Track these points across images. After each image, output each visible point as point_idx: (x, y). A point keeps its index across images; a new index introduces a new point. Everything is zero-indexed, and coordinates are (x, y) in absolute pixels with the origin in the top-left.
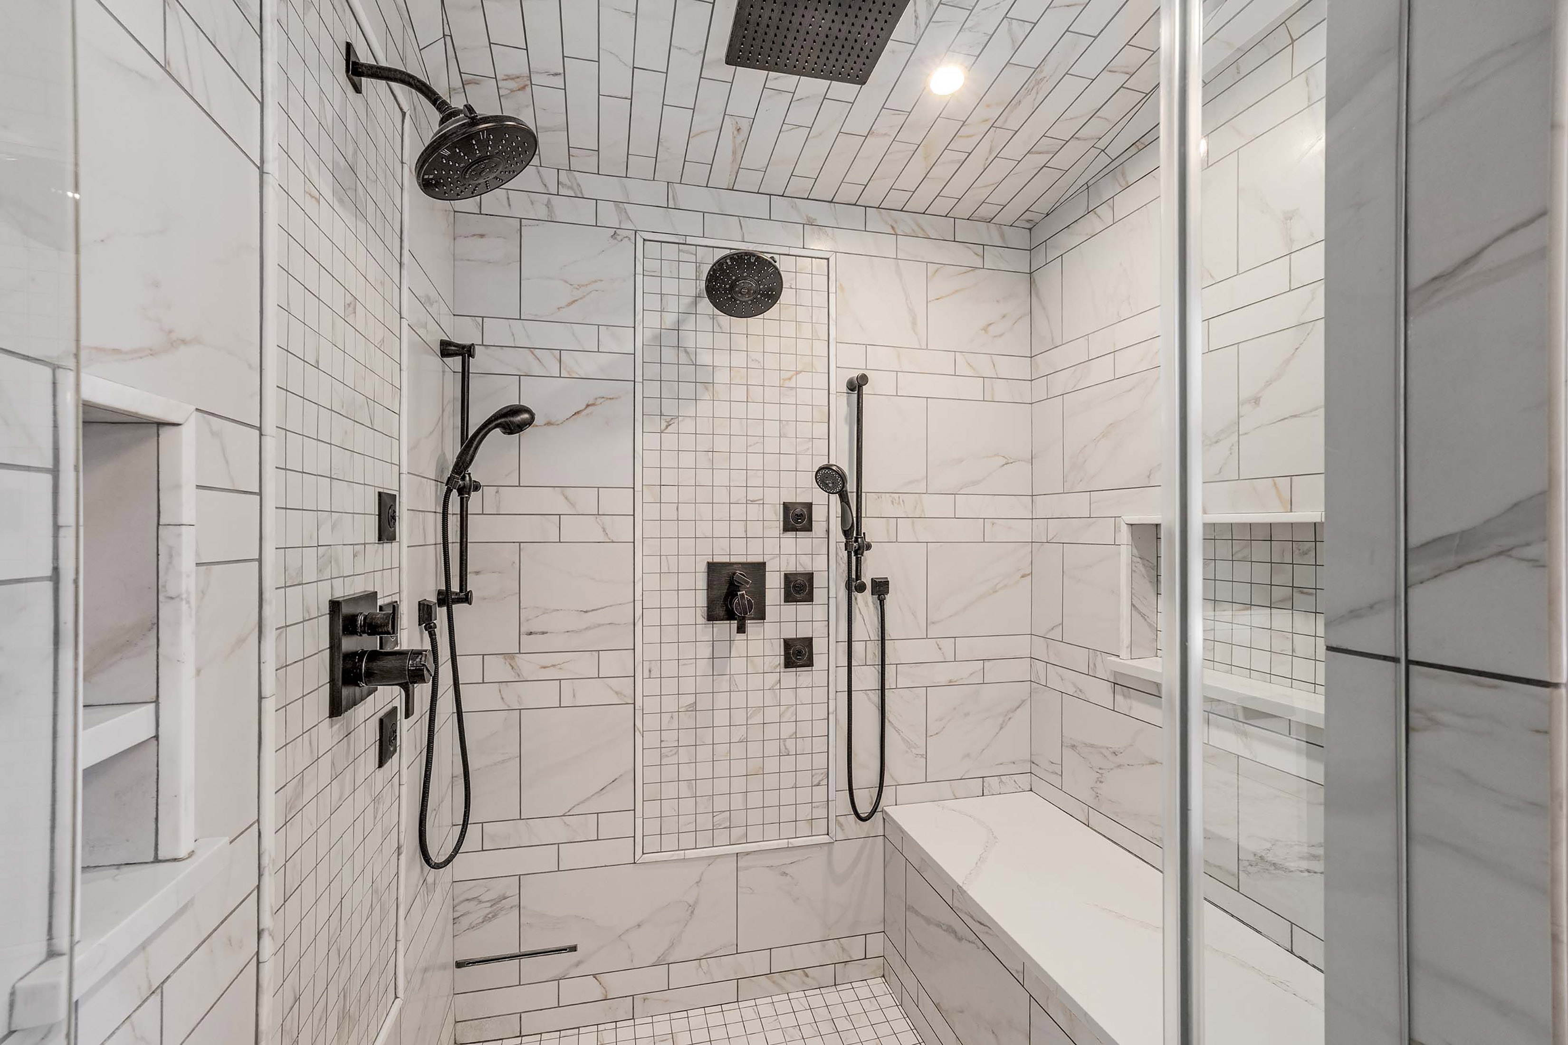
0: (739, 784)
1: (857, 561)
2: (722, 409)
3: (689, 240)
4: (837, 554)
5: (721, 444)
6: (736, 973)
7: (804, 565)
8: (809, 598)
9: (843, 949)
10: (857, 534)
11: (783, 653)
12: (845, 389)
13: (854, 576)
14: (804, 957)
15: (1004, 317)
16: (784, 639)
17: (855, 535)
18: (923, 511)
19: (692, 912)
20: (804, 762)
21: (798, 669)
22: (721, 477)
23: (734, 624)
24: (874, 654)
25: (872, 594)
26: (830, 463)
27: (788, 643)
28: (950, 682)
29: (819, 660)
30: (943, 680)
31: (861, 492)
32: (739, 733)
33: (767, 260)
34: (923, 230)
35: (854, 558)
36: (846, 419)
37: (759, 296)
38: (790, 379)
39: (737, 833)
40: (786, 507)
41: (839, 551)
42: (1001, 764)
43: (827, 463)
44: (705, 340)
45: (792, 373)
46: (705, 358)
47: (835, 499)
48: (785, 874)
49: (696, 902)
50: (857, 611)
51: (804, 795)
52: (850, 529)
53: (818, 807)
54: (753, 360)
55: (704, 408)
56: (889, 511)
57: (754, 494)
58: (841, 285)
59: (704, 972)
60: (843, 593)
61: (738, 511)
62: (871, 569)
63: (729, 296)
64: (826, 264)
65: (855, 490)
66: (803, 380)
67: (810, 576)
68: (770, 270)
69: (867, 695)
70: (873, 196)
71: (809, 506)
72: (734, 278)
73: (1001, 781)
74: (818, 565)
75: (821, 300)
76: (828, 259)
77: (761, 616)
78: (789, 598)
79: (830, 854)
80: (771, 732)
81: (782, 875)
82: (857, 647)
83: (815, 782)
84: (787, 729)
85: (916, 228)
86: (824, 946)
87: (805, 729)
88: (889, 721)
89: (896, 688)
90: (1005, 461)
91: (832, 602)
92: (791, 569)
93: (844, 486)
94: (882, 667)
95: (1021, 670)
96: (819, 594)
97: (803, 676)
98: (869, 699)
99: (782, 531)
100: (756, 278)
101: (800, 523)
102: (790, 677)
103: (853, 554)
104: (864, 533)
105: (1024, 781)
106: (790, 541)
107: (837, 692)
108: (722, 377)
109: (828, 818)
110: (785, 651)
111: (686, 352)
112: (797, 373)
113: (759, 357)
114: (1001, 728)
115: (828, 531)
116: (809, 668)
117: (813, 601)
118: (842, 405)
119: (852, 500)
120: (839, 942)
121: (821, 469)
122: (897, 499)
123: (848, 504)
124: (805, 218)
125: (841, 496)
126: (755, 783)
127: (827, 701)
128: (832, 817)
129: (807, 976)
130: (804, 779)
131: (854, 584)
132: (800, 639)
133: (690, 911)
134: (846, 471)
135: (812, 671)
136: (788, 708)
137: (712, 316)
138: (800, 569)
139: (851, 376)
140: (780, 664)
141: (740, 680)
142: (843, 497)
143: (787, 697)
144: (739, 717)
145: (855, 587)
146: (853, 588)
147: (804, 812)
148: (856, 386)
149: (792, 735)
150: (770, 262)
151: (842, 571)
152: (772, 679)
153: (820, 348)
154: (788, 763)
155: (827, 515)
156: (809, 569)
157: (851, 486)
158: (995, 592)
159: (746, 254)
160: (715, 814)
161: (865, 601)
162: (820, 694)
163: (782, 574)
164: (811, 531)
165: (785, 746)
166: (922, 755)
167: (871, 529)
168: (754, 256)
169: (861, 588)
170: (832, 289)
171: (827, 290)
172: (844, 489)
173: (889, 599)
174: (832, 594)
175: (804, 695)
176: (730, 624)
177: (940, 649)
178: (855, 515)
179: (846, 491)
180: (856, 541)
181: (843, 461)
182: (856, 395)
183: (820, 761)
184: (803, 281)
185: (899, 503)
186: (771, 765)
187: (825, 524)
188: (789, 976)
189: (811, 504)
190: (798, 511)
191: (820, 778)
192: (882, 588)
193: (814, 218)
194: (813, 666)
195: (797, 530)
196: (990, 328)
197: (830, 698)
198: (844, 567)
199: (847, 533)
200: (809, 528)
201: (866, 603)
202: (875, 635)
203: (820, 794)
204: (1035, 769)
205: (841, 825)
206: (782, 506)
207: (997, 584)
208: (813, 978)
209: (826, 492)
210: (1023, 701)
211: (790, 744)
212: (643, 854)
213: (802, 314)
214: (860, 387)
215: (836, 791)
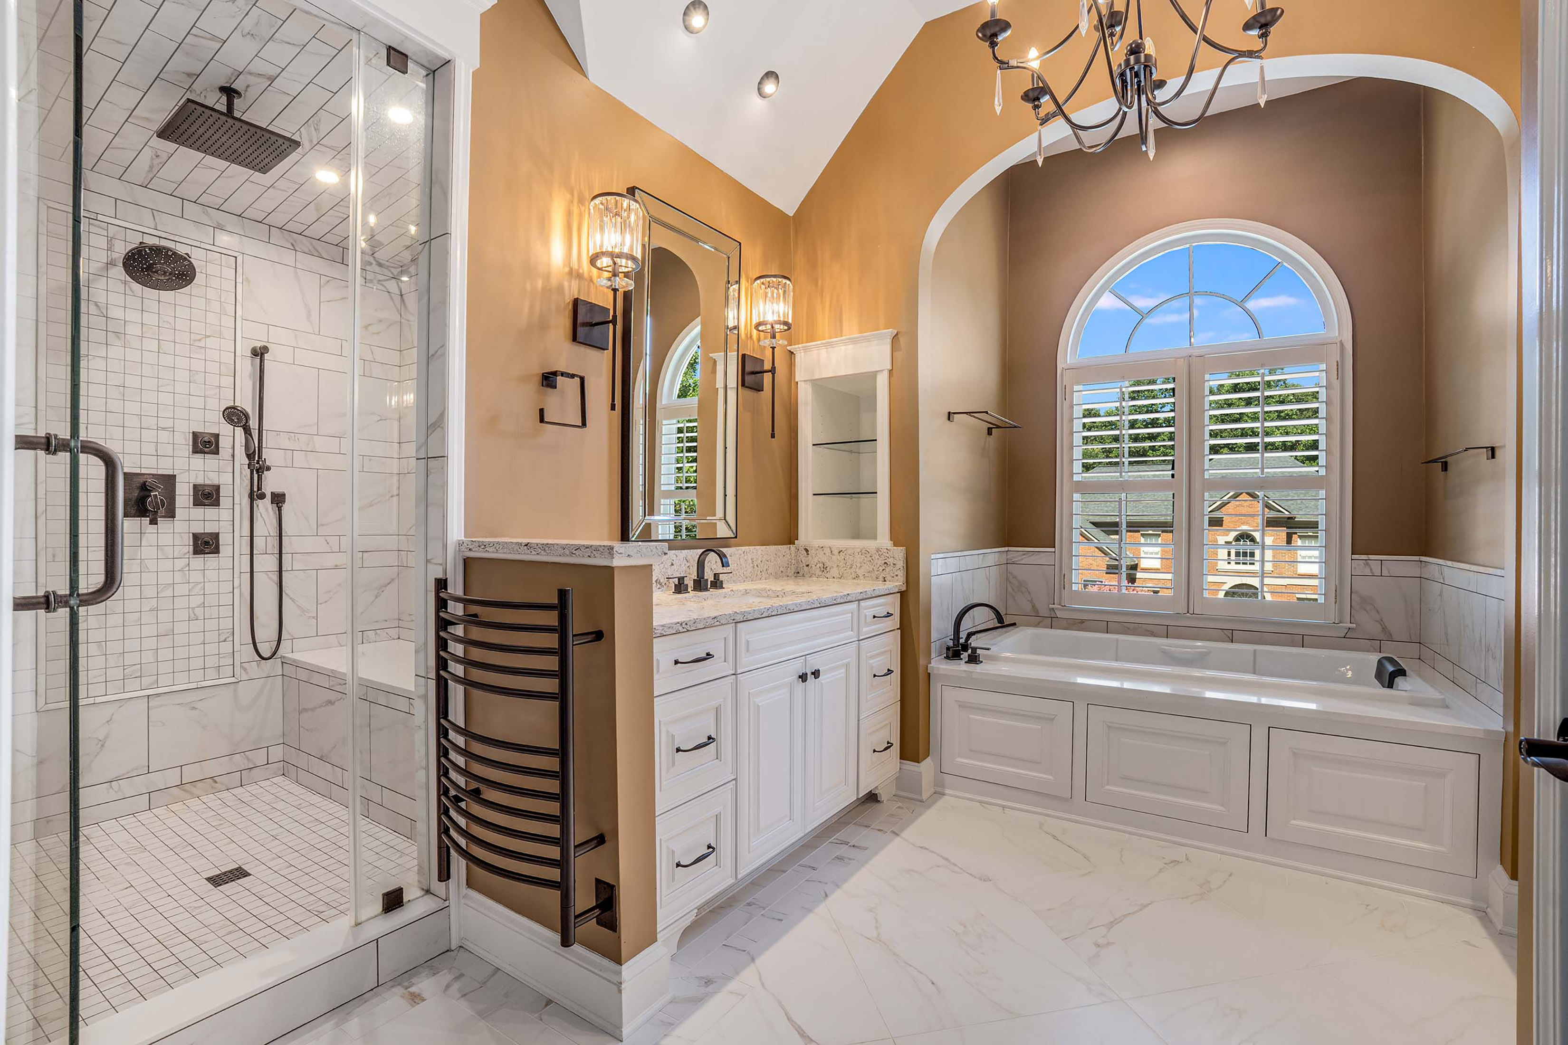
0: (150, 643)
1: (258, 477)
2: (133, 355)
3: (100, 217)
4: (241, 473)
5: (133, 382)
6: (147, 788)
7: (212, 479)
8: (216, 503)
9: (248, 759)
10: (259, 458)
11: (191, 543)
12: (249, 354)
13: (255, 489)
14: (212, 769)
15: (380, 321)
16: (193, 533)
17: (257, 459)
18: (314, 446)
19: (103, 746)
20: (211, 625)
21: (206, 555)
22: (132, 408)
23: (146, 520)
24: (273, 546)
25: (272, 503)
26: (236, 405)
27: (196, 537)
28: (336, 566)
29: (225, 550)
30: (330, 564)
31: (262, 430)
32: (147, 605)
33: (182, 256)
34: (317, 251)
35: (256, 476)
36: (250, 375)
37: (174, 278)
38: (200, 340)
39: (146, 681)
40: (195, 435)
41: (243, 471)
42: (377, 622)
43: (233, 404)
44: (116, 299)
45: (201, 336)
46: (116, 313)
47: (239, 431)
48: (194, 708)
49: (107, 738)
50: (259, 514)
51: (211, 649)
52: (253, 453)
53: (224, 657)
54: (164, 322)
55: (115, 351)
56: (286, 444)
57: (163, 423)
58: (247, 278)
59: (116, 792)
60: (246, 501)
61: (148, 435)
62: (271, 483)
63: (146, 273)
64: (234, 261)
65: (257, 428)
66: (211, 342)
67: (217, 488)
68: (186, 263)
69: (268, 575)
70: (277, 219)
71: (217, 436)
72: (151, 262)
73: (376, 634)
74: (224, 480)
75: (229, 286)
76: (236, 257)
77: (171, 514)
78: (197, 503)
79: (235, 691)
80: (180, 602)
81: (192, 710)
82: (259, 542)
83: (222, 639)
84: (196, 601)
85: (311, 248)
86: (231, 759)
87: (212, 600)
88: (286, 593)
89: (292, 570)
90: (379, 418)
91: (237, 507)
92: (200, 481)
93: (247, 422)
94: (280, 556)
95: (392, 559)
96: (224, 501)
97: (211, 560)
98: (269, 578)
99: (191, 453)
100: (172, 266)
101: (208, 448)
102: (198, 561)
103: (255, 472)
104: (265, 459)
105: (394, 633)
106: (198, 461)
107: (241, 573)
108: (133, 330)
109: (233, 665)
110: (194, 542)
111: (97, 305)
112: (207, 337)
113: (172, 320)
114: (376, 598)
115: (233, 456)
116: (216, 555)
117: (219, 506)
118: (246, 366)
119: (255, 435)
120: (245, 754)
121: (227, 408)
122: (293, 437)
123: (250, 435)
124: (215, 222)
125: (244, 429)
126: (166, 641)
127: (232, 579)
128: (238, 663)
129: (216, 782)
130: (211, 637)
131: (255, 494)
132: (208, 533)
133: (100, 745)
134: (250, 411)
135: (218, 557)
136: (196, 585)
137: (124, 282)
138: (208, 482)
139: (256, 345)
140: (189, 552)
141: (152, 565)
142: (247, 430)
143: (196, 577)
144: (150, 592)
145: (256, 495)
146: (255, 497)
147: (212, 662)
148: (259, 353)
149: (201, 605)
150: (185, 258)
151: (245, 485)
152: (180, 564)
153: (228, 322)
154: (196, 626)
155: (232, 443)
156: (216, 482)
157: (253, 424)
158: (371, 505)
159: (164, 248)
160: (125, 667)
161: (265, 507)
162: (226, 575)
163: (191, 485)
164: (218, 454)
165: (193, 612)
166: (314, 617)
167: (269, 456)
168: (171, 251)
169: (262, 496)
170: (239, 280)
171: (234, 279)
172: (247, 424)
173: (285, 508)
174: (237, 501)
175: (211, 575)
176: (141, 520)
177: (328, 543)
178: (257, 446)
179: (249, 426)
180: (258, 463)
181: (246, 403)
182: (259, 360)
183: (226, 624)
184: (212, 269)
185: (295, 440)
186: (179, 628)
187: (231, 451)
188: (199, 784)
189: (218, 435)
190: (206, 439)
191: (228, 635)
192: (279, 499)
193: (223, 224)
194: (219, 553)
195: (205, 453)
196: (370, 328)
197: (235, 576)
198: (247, 482)
199: (250, 456)
200: (216, 452)
201: (267, 510)
202: (274, 532)
203: (226, 647)
204: (402, 624)
205: (245, 670)
206: (191, 434)
207: (374, 500)
208: (222, 784)
209: (232, 425)
210: (393, 580)
211: (199, 612)
212: (46, 704)
213: (211, 293)
214: (262, 354)
215: (241, 645)
